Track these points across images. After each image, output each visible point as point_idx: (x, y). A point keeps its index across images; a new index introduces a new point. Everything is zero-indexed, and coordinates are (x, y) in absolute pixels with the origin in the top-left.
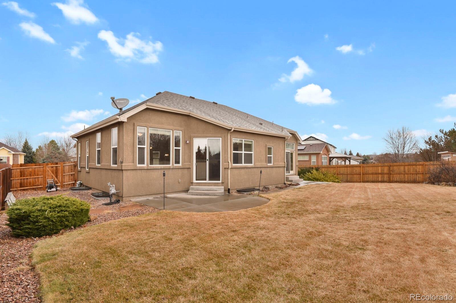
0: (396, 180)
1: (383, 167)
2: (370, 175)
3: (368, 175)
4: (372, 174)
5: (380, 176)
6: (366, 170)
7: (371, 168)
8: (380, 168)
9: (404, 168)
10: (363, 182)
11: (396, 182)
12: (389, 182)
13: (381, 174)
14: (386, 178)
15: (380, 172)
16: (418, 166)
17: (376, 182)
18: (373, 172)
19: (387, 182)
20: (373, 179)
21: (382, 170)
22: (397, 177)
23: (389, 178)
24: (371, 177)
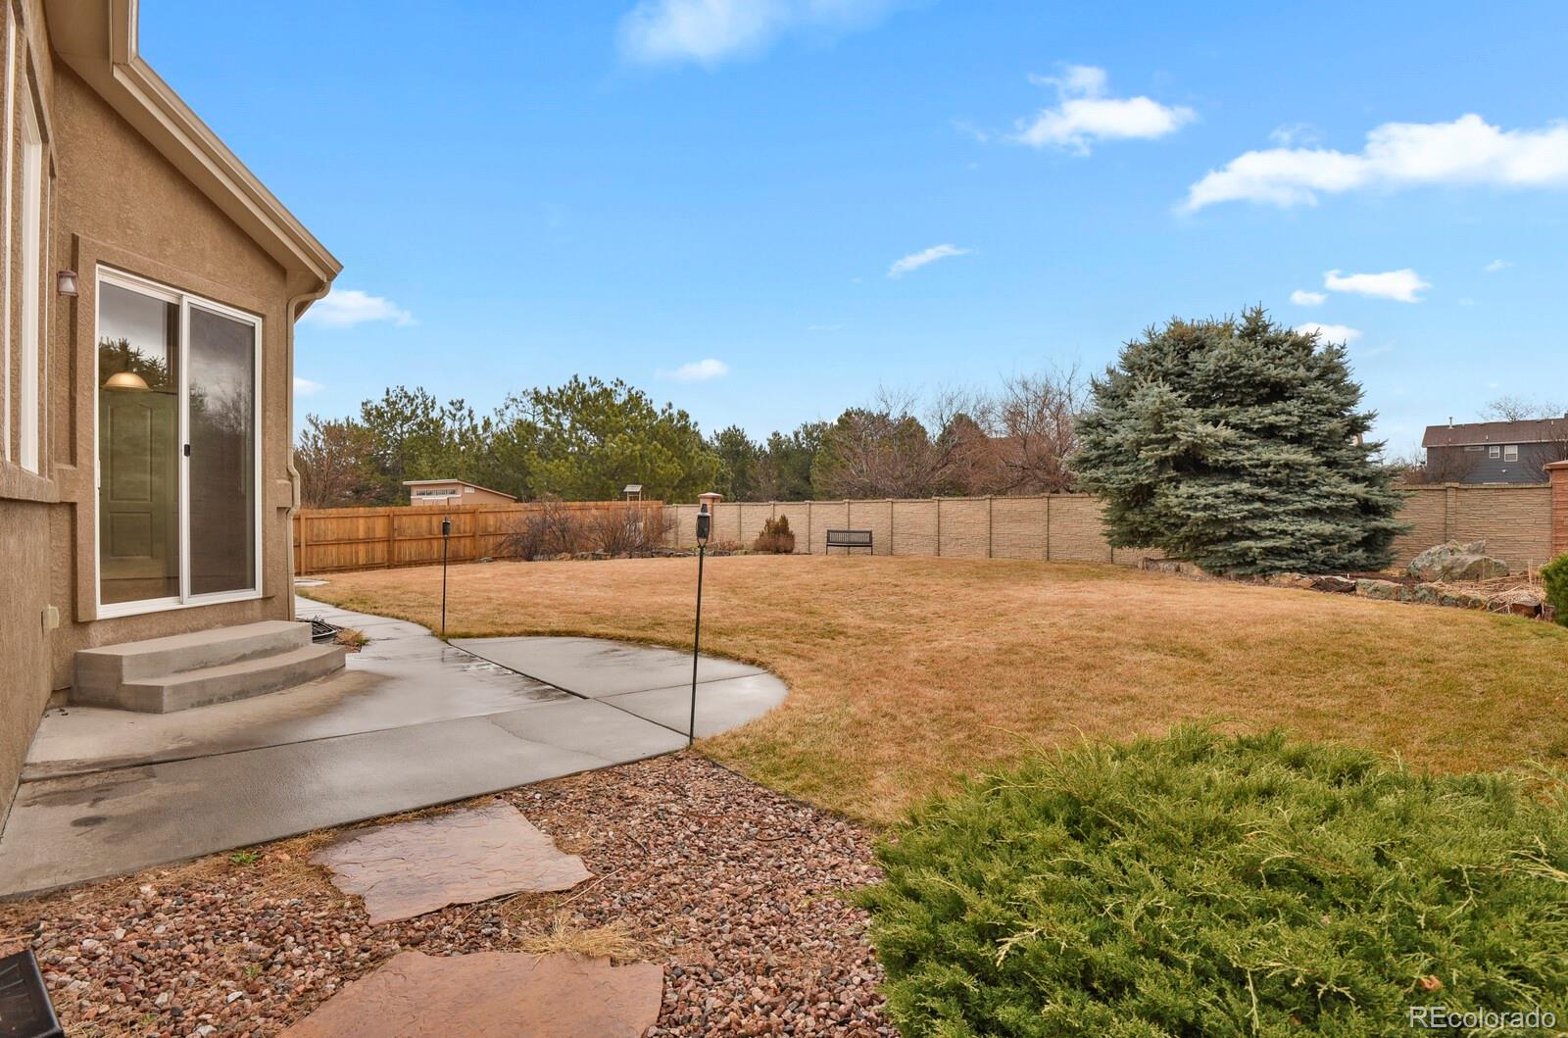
0: (407, 558)
1: (372, 519)
2: (330, 548)
3: (322, 549)
4: (338, 542)
5: (362, 548)
6: (315, 531)
7: (334, 522)
8: (361, 521)
9: (430, 522)
10: (306, 573)
11: (411, 564)
12: (389, 567)
13: (365, 541)
14: (380, 551)
15: (361, 535)
16: (462, 516)
17: (351, 570)
18: (340, 536)
19: (384, 567)
20: (339, 561)
21: (368, 529)
22: (408, 550)
23: (390, 552)
24: (332, 554)
